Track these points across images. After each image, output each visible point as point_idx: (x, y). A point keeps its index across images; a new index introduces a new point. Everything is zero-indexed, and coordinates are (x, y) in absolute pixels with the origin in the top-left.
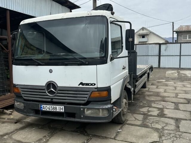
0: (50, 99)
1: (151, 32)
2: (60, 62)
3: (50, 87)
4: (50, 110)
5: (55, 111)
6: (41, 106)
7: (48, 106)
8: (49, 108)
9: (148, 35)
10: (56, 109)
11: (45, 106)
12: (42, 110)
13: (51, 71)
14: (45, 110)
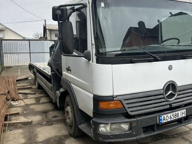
0: (168, 106)
1: (6, 28)
2: (178, 55)
3: (170, 89)
4: (172, 119)
5: (177, 118)
6: (161, 118)
7: (169, 115)
8: (170, 117)
9: (4, 30)
10: (178, 116)
11: (165, 116)
12: (162, 123)
13: (170, 68)
14: (166, 121)
